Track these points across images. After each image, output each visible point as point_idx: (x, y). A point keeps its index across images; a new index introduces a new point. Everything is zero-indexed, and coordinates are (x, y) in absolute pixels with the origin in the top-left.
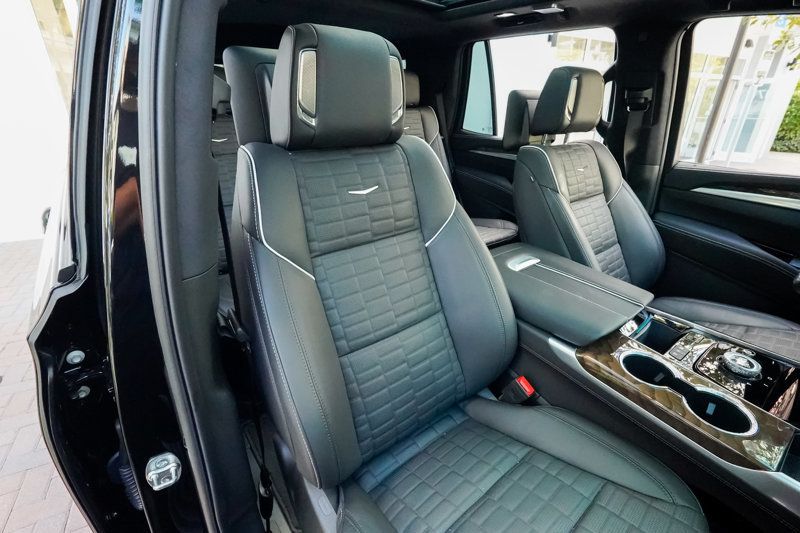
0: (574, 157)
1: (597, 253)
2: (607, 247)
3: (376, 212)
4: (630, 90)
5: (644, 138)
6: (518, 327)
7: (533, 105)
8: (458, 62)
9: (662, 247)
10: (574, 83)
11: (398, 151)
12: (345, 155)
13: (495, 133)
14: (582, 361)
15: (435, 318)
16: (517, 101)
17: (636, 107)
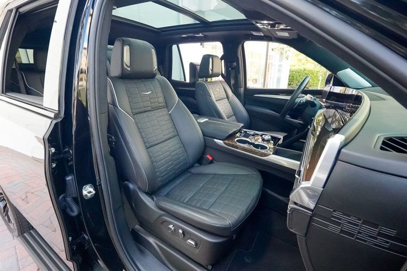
0: (215, 85)
1: (228, 118)
2: (231, 116)
3: (152, 100)
4: (229, 62)
5: (237, 79)
6: (204, 138)
7: (198, 68)
8: (167, 52)
9: (248, 114)
10: (211, 60)
11: (156, 80)
12: (139, 81)
13: (185, 80)
14: (225, 143)
15: (176, 137)
16: (193, 66)
17: (233, 69)
